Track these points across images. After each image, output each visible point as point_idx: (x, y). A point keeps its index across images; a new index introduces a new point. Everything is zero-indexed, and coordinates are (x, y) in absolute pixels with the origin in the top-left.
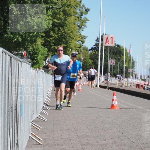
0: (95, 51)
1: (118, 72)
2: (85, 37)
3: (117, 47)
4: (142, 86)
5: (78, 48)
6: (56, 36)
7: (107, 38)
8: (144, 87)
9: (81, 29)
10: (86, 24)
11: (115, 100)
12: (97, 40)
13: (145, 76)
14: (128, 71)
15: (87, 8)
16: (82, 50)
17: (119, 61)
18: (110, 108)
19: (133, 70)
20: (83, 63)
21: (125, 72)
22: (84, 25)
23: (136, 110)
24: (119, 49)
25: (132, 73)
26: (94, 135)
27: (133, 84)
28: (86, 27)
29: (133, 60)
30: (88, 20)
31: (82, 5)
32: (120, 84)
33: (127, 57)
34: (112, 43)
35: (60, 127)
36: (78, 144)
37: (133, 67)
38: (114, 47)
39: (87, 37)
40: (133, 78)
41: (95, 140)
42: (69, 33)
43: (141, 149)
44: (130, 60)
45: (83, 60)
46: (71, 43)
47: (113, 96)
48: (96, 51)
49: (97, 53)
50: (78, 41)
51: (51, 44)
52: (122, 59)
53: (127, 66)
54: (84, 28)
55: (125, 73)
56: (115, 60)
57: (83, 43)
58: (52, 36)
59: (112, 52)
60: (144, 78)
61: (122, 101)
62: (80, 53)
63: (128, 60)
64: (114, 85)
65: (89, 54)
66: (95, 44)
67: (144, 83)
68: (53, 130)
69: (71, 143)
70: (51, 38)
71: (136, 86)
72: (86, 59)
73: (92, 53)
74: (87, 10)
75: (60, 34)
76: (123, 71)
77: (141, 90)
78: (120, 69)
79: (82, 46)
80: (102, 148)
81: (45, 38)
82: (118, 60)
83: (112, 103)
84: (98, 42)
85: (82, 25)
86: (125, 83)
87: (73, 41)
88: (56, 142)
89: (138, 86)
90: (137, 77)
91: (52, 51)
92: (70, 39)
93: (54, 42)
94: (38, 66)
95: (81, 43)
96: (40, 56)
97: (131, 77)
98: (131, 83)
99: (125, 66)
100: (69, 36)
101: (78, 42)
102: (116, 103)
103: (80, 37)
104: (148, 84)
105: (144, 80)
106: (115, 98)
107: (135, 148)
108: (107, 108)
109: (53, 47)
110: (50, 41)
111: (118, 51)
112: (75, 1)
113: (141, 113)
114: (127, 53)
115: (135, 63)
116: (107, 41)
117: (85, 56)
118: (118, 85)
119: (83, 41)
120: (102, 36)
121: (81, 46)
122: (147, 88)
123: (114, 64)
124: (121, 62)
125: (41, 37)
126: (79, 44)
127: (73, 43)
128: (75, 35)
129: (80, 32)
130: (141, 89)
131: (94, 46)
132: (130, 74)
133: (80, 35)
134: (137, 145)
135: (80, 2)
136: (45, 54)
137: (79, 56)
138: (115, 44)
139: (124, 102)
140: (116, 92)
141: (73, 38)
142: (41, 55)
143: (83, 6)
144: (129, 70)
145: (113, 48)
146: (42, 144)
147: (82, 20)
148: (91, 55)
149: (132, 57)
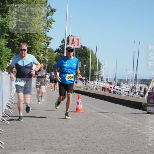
0: (60, 53)
1: (84, 74)
2: (50, 39)
3: (83, 49)
4: (108, 89)
5: (43, 50)
6: (21, 37)
7: (73, 40)
8: (110, 90)
9: (46, 30)
10: (52, 25)
11: (80, 103)
12: (63, 41)
13: (111, 79)
14: (94, 74)
15: (53, 9)
16: (47, 52)
17: (85, 64)
18: (75, 112)
19: (99, 73)
20: (48, 65)
21: (91, 74)
22: (49, 26)
23: (101, 114)
24: (85, 51)
25: (98, 76)
26: (58, 139)
27: (99, 87)
28: (52, 28)
29: (99, 63)
30: (54, 21)
31: (47, 5)
32: (85, 86)
33: (94, 59)
34: (78, 45)
35: (23, 131)
36: (40, 148)
37: (99, 70)
38: (81, 49)
39: (53, 38)
40: (99, 81)
41: (58, 144)
42: (34, 34)
43: (105, 153)
44: (96, 62)
45: (48, 62)
46: (35, 44)
47: (78, 99)
48: (62, 52)
49: (62, 55)
50: (43, 42)
51: (15, 45)
52: (88, 61)
53: (93, 68)
54: (49, 29)
55: (91, 76)
56: (80, 62)
57: (48, 45)
58: (16, 37)
59: (78, 54)
60: (110, 81)
61: (88, 105)
62: (45, 55)
63: (94, 63)
64: (80, 87)
65: (54, 56)
66: (61, 45)
67: (110, 86)
68: (16, 134)
69: (34, 147)
70: (15, 38)
71: (102, 89)
72: (51, 61)
73: (57, 55)
74: (53, 11)
75: (24, 35)
76: (89, 74)
77: (106, 94)
78: (86, 71)
79: (48, 48)
80: (66, 153)
81: (9, 38)
82: (84, 62)
83: (77, 106)
84: (64, 44)
85: (48, 26)
86: (91, 86)
87: (38, 42)
88: (19, 145)
89: (104, 89)
90: (103, 80)
91: (16, 52)
92: (35, 40)
93: (18, 43)
94: (1, 67)
95: (46, 44)
96: (3, 57)
97: (97, 79)
98: (97, 86)
99: (91, 69)
100: (34, 37)
101: (43, 44)
102: (81, 106)
103: (45, 38)
104: (114, 87)
105: (110, 83)
106: (80, 101)
107: (99, 152)
108: (72, 112)
109: (17, 48)
110: (14, 42)
111: (84, 54)
112: (40, 1)
113: (106, 116)
114: (93, 56)
115: (102, 66)
116: (73, 43)
117: (51, 57)
118: (84, 88)
119: (49, 43)
120: (68, 38)
121: (46, 47)
122: (113, 91)
123: (80, 67)
124: (87, 64)
125: (4, 37)
126: (44, 45)
127: (38, 44)
128: (40, 36)
129: (46, 33)
130: (107, 92)
131: (59, 48)
132: (96, 77)
133: (46, 36)
134: (101, 150)
135: (46, 2)
136: (9, 55)
137: (44, 58)
138: (81, 45)
139: (89, 105)
140: (81, 96)
141: (38, 39)
142: (5, 56)
143: (49, 6)
144: (95, 72)
145: (79, 50)
146: (3, 148)
147: (48, 21)
148: (56, 57)
149: (98, 60)
